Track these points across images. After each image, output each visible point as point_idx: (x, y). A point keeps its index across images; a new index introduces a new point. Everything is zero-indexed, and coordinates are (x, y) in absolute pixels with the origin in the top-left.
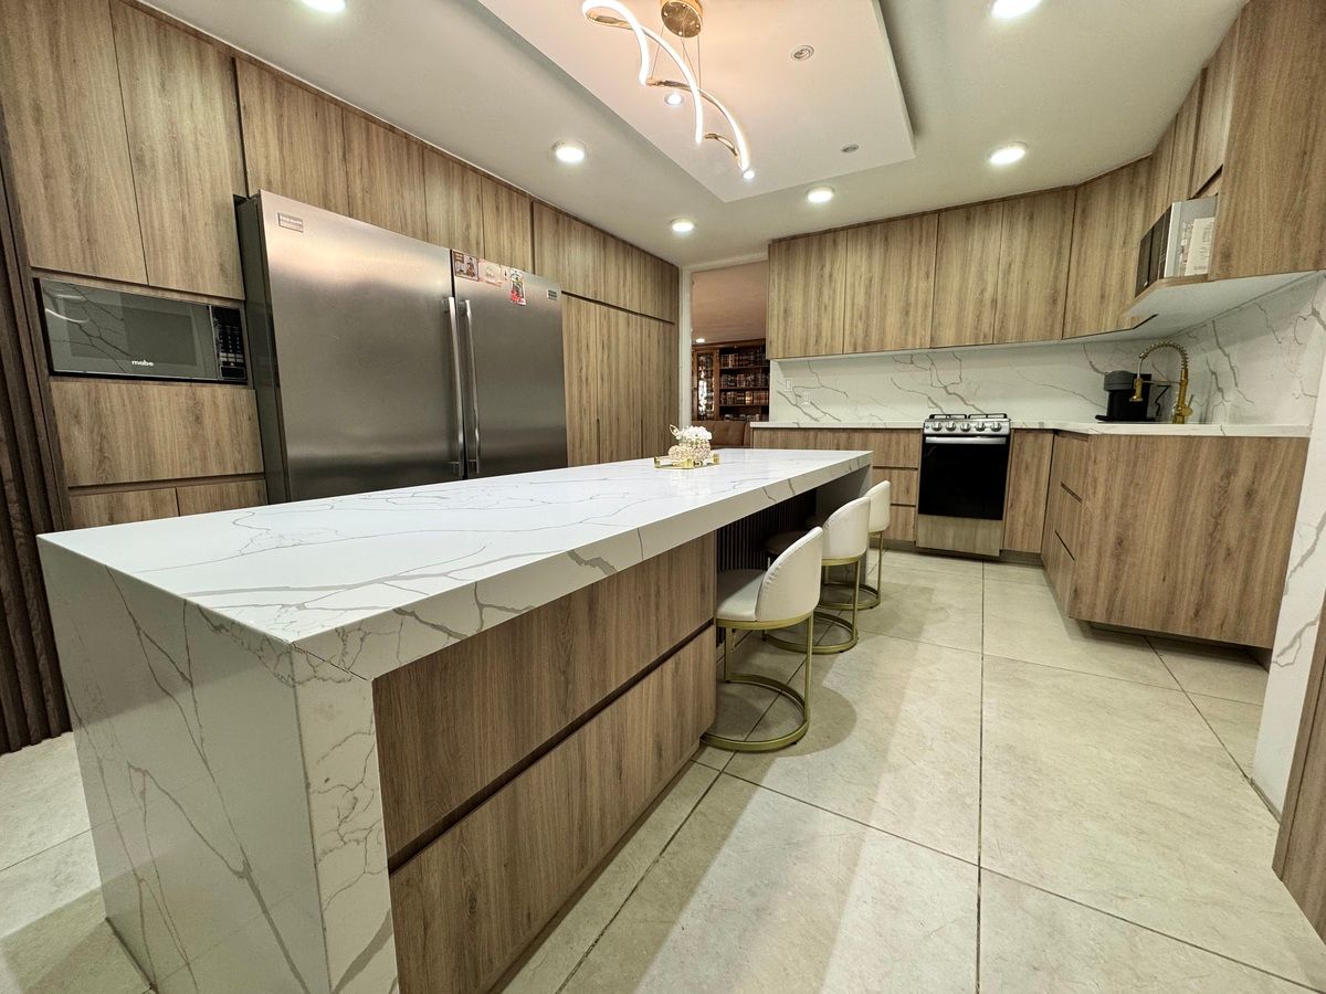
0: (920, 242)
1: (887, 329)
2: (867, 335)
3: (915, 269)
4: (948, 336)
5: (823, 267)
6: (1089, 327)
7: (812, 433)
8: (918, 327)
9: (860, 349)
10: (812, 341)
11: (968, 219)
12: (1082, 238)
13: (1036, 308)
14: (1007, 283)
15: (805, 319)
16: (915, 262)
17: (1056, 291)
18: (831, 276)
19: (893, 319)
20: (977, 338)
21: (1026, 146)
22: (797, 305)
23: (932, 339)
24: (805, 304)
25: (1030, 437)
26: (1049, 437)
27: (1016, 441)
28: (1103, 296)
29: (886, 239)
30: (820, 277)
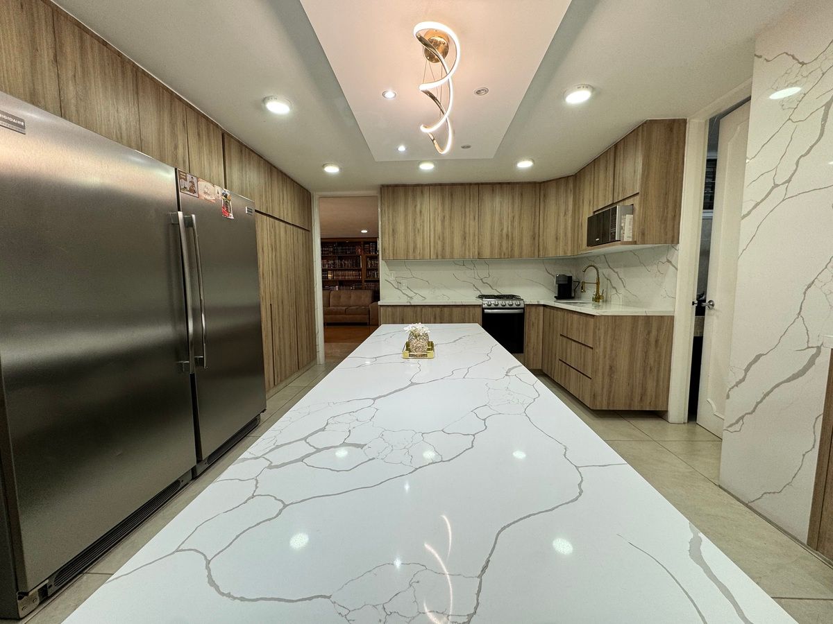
0: (470, 199)
1: (455, 246)
2: (443, 249)
3: (468, 214)
4: (486, 253)
5: (415, 206)
6: (551, 254)
7: (419, 309)
8: (471, 247)
9: (440, 257)
10: (411, 251)
11: (493, 190)
12: (544, 208)
13: (526, 241)
14: (512, 226)
15: (406, 236)
16: (467, 210)
17: (534, 234)
18: (421, 212)
19: (457, 241)
20: (500, 254)
21: (533, 161)
22: (401, 228)
23: (479, 254)
24: (406, 228)
25: (533, 309)
26: (542, 308)
27: (527, 310)
28: (557, 239)
29: (452, 195)
30: (415, 211)
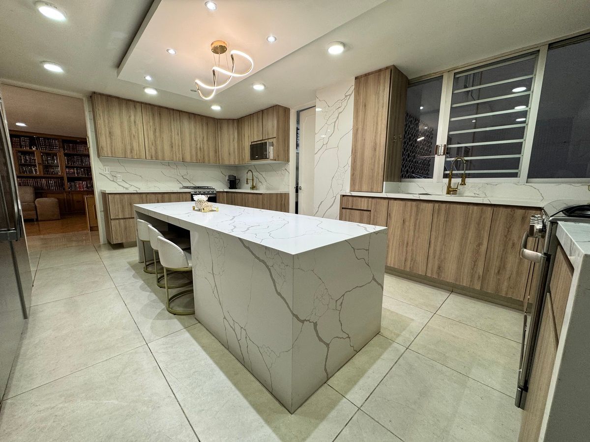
0: (174, 120)
1: (165, 152)
2: (156, 153)
3: (173, 130)
4: (188, 158)
5: (130, 117)
8: (177, 152)
9: (154, 158)
10: (129, 152)
11: (189, 117)
14: (203, 143)
15: (123, 139)
16: (173, 127)
18: (135, 122)
19: (167, 147)
20: (197, 160)
21: (221, 107)
22: (117, 131)
23: (183, 159)
24: (122, 132)
25: (221, 194)
27: (218, 195)
28: (229, 154)
29: (160, 114)
30: (129, 121)
